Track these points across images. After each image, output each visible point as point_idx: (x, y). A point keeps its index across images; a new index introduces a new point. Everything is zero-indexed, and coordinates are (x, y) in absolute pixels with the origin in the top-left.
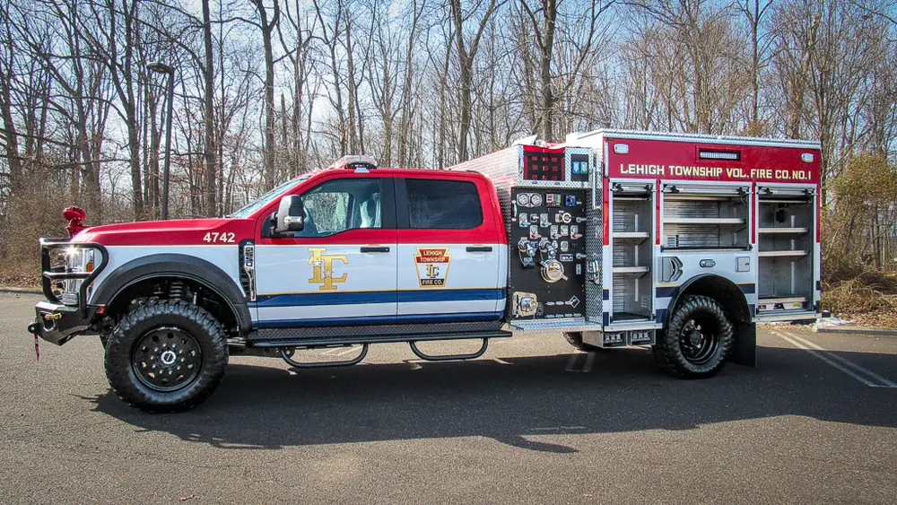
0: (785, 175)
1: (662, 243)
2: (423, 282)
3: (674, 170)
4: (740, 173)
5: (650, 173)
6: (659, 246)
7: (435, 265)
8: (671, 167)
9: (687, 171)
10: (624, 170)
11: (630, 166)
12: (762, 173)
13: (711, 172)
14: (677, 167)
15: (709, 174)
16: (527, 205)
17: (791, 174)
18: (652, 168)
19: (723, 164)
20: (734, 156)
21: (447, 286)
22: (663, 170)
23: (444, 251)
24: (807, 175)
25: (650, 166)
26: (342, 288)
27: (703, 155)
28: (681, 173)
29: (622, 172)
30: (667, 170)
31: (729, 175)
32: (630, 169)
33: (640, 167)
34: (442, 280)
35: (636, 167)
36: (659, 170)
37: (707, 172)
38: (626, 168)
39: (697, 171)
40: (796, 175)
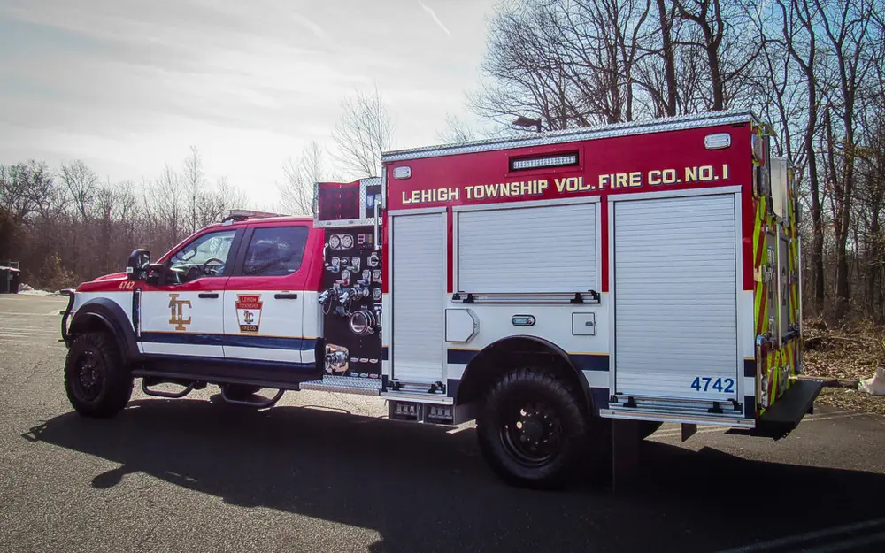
0: (669, 176)
1: (455, 291)
2: (242, 328)
3: (472, 191)
4: (578, 183)
5: (440, 199)
6: (451, 295)
7: (250, 311)
8: (468, 188)
9: (491, 191)
10: (406, 199)
11: (414, 193)
12: (621, 179)
13: (529, 188)
14: (476, 187)
15: (526, 191)
16: (339, 248)
17: (681, 175)
18: (443, 192)
19: (551, 174)
20: (571, 159)
21: (261, 333)
22: (456, 194)
23: (257, 297)
24: (718, 172)
25: (440, 190)
26: (189, 329)
27: (518, 165)
28: (482, 195)
29: (404, 202)
30: (463, 193)
31: (560, 188)
32: (414, 197)
33: (427, 193)
34: (257, 327)
35: (421, 194)
36: (451, 194)
37: (523, 188)
38: (409, 196)
39: (505, 189)
40: (691, 174)
